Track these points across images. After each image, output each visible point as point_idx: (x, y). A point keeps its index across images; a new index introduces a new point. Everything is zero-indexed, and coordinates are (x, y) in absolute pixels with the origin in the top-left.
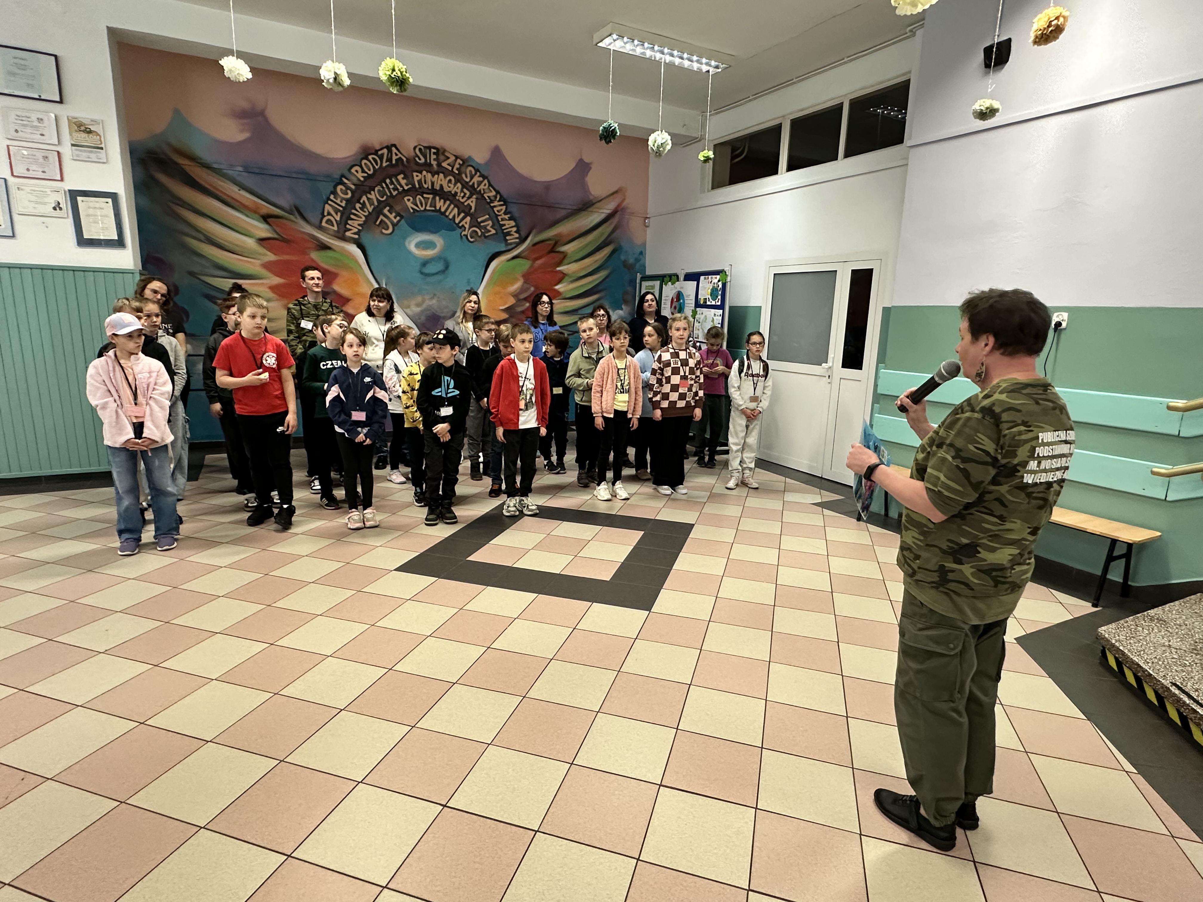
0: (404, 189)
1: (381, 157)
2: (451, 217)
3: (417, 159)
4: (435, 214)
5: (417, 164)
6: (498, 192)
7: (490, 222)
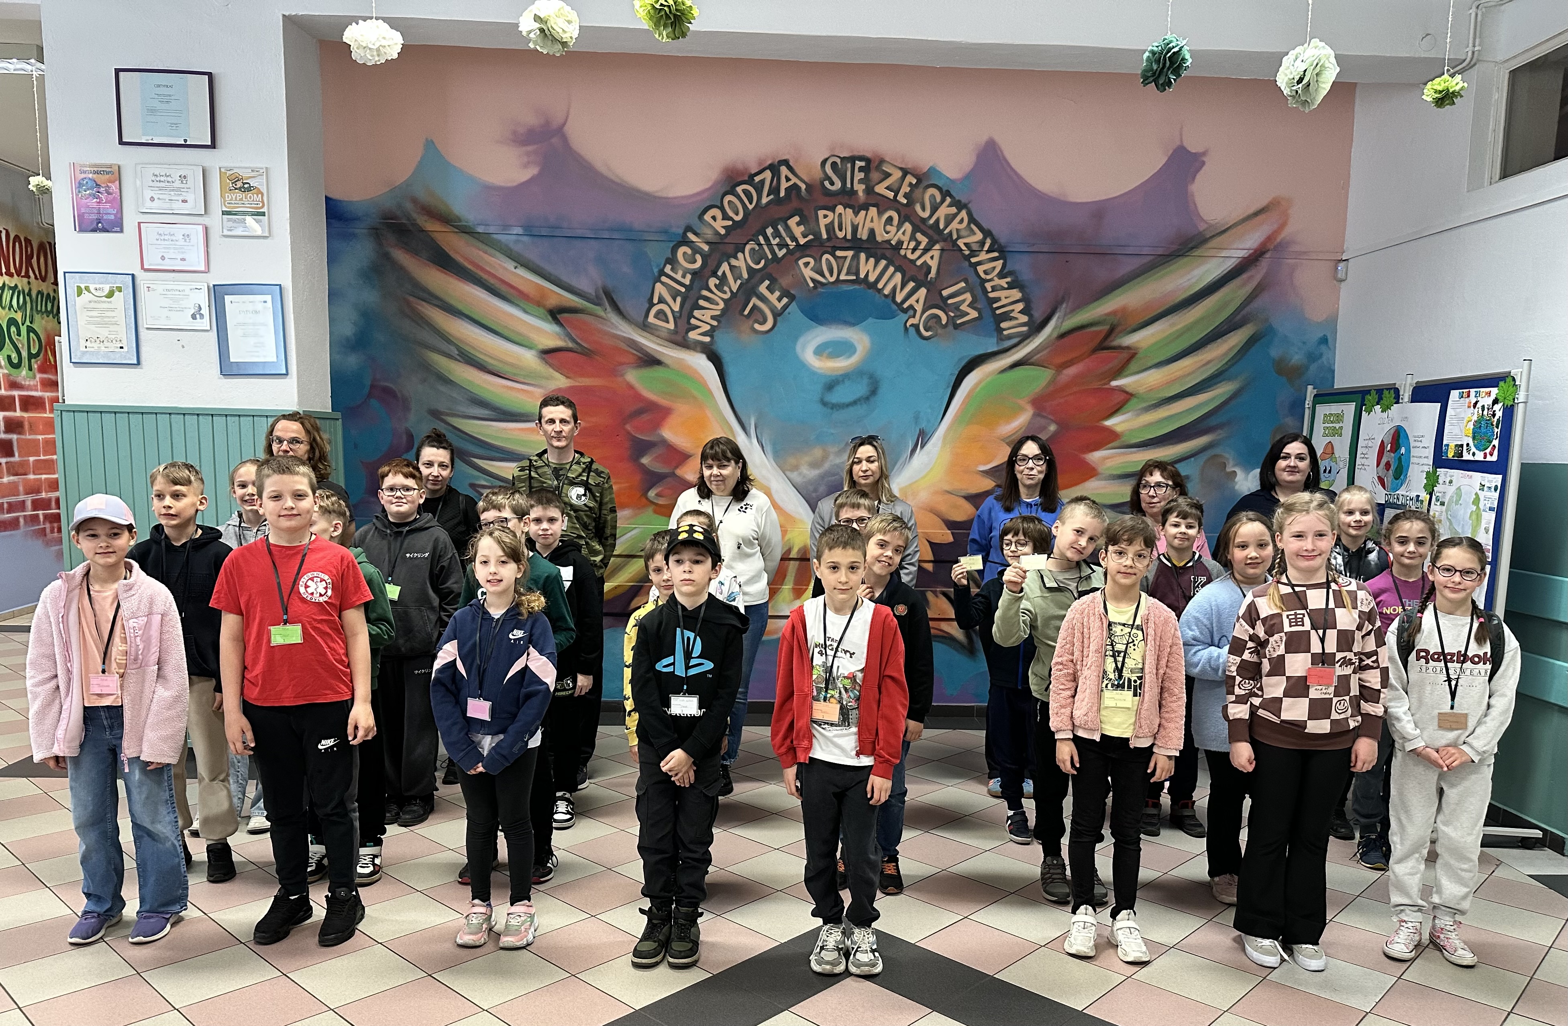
0: (798, 245)
1: (759, 188)
2: (886, 292)
3: (827, 183)
4: (856, 287)
5: (827, 193)
6: (987, 233)
7: (968, 297)
